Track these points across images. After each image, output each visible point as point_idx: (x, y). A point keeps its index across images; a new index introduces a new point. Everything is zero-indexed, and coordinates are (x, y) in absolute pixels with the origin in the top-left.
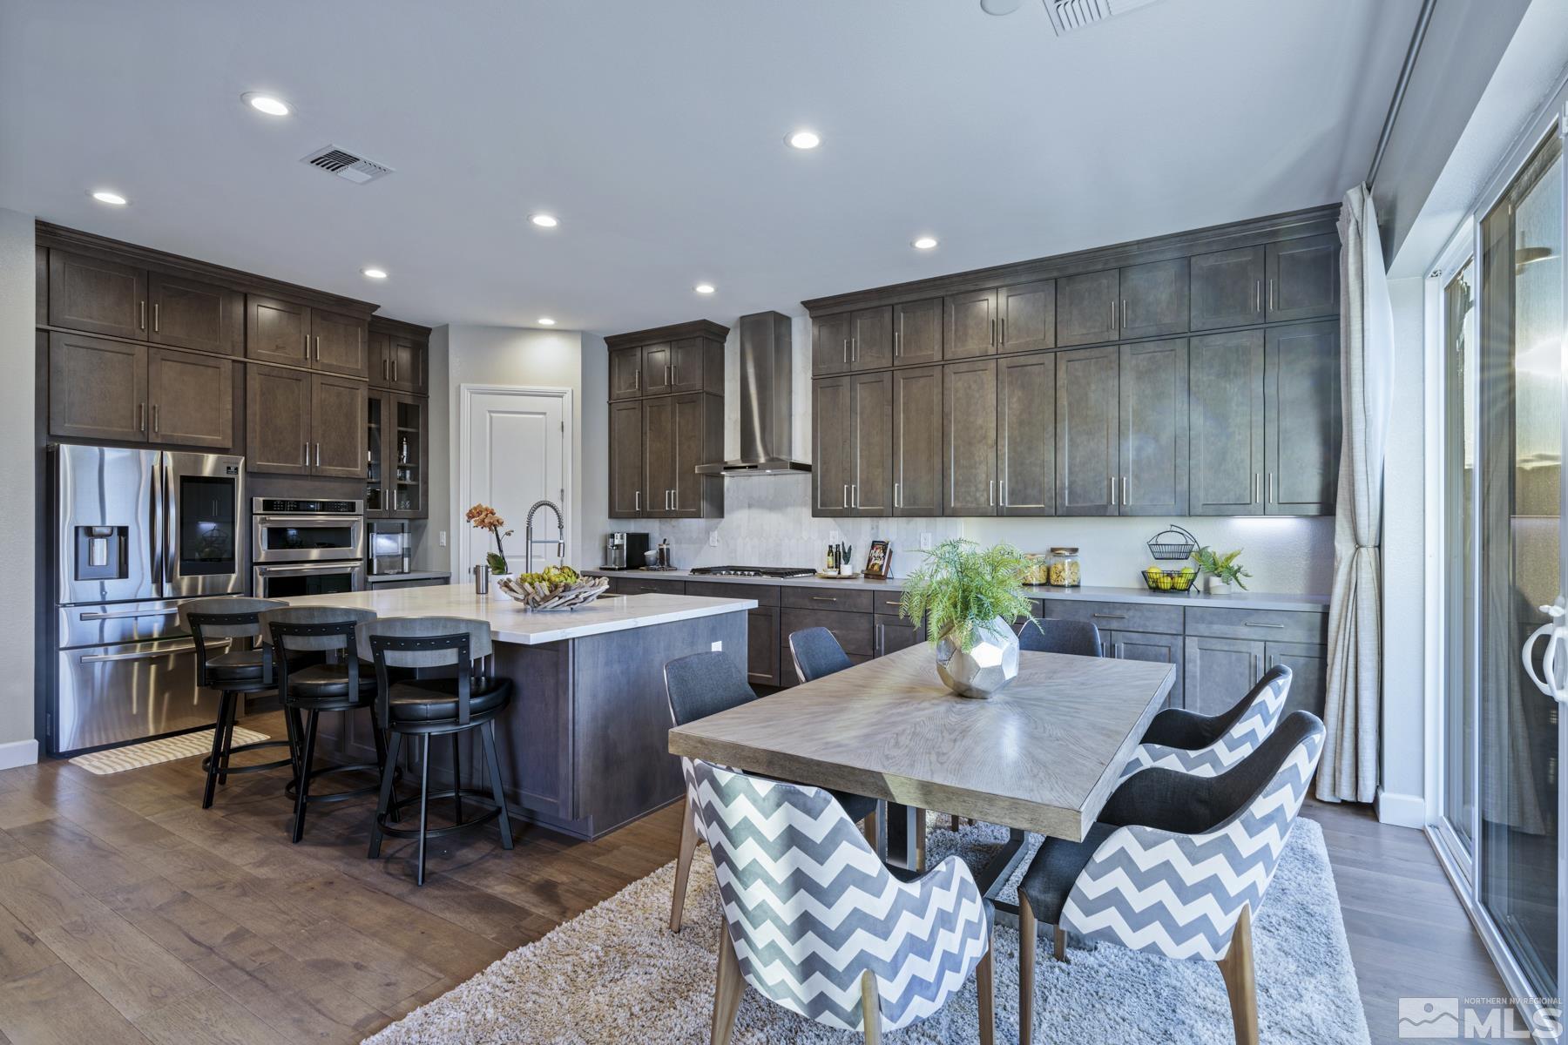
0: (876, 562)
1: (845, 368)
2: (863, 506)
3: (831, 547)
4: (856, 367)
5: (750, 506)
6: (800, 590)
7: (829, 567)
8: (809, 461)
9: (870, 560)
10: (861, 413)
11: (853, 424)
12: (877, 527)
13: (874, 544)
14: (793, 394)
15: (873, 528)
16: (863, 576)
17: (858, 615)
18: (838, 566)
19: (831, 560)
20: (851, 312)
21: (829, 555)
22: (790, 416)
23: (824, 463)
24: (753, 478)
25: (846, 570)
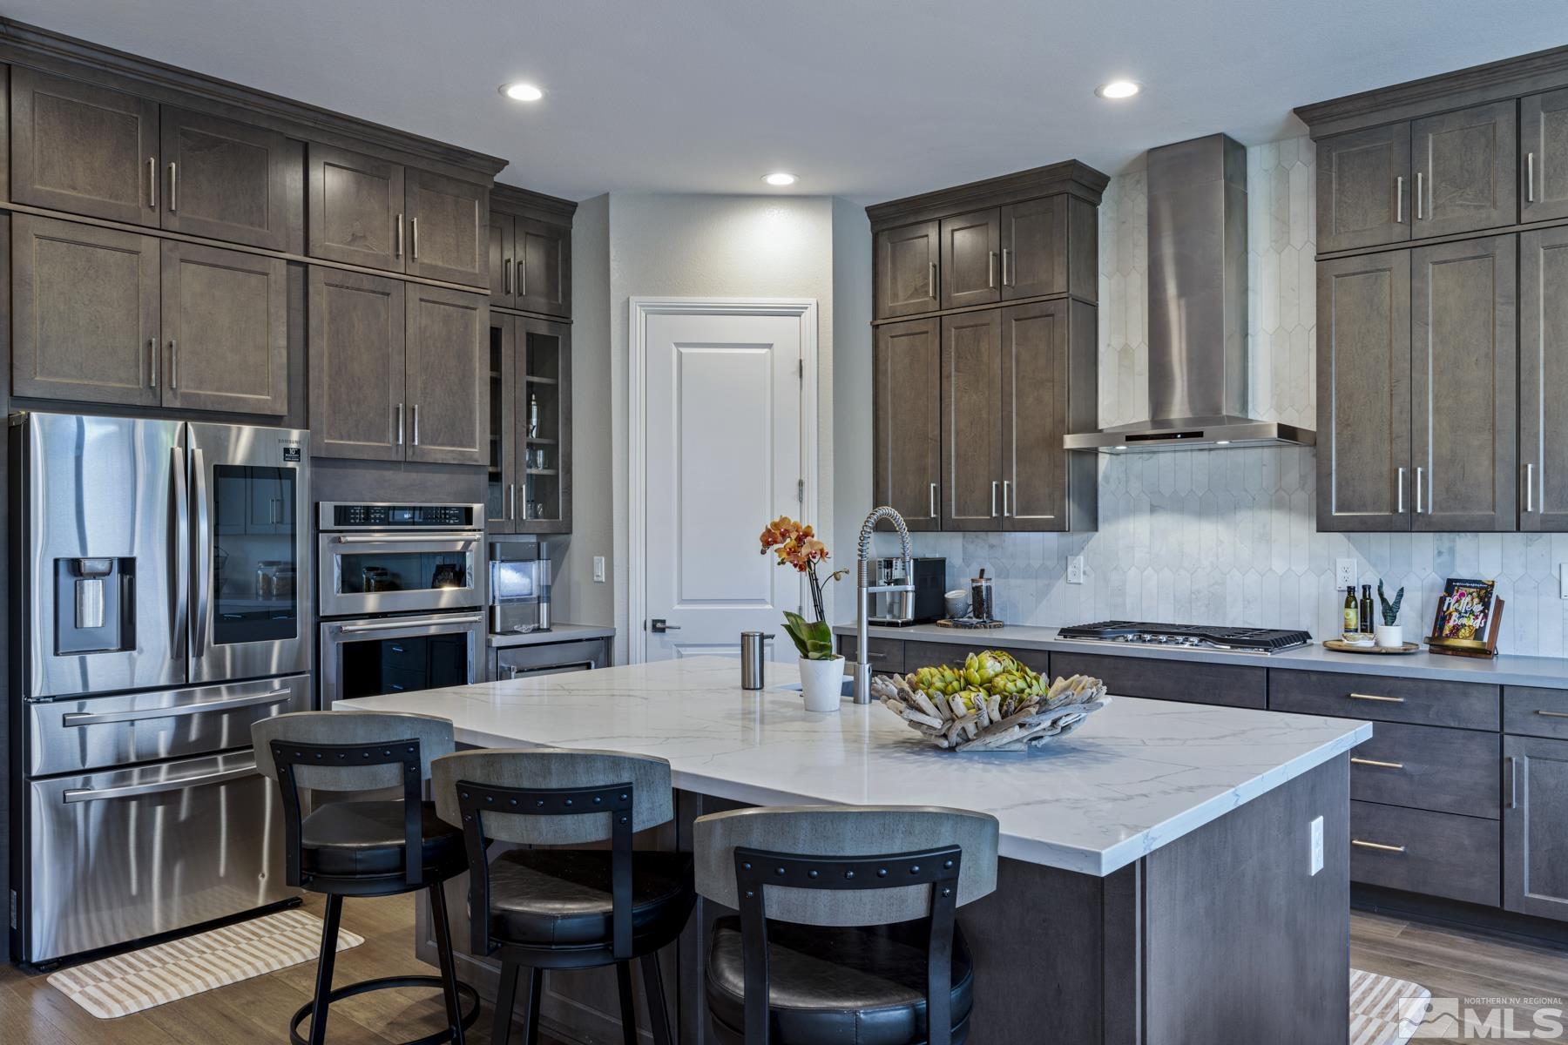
0: (1464, 621)
1: (1398, 233)
2: (1441, 509)
3: (1351, 590)
4: (1423, 230)
5: (1153, 509)
6: (1314, 678)
7: (1347, 630)
8: (1306, 421)
9: (1441, 618)
10: (1438, 323)
11: (1417, 345)
12: (1452, 551)
13: (1451, 586)
14: (1250, 294)
15: (1440, 553)
16: (1426, 647)
17: (1462, 733)
18: (1367, 626)
19: (1353, 616)
20: (1412, 120)
21: (1348, 605)
22: (1245, 335)
23: (1344, 424)
24: (1161, 455)
25: (1392, 637)
